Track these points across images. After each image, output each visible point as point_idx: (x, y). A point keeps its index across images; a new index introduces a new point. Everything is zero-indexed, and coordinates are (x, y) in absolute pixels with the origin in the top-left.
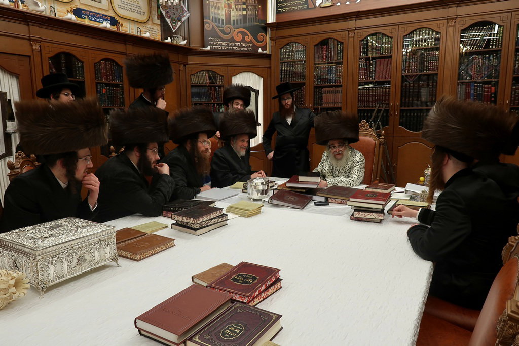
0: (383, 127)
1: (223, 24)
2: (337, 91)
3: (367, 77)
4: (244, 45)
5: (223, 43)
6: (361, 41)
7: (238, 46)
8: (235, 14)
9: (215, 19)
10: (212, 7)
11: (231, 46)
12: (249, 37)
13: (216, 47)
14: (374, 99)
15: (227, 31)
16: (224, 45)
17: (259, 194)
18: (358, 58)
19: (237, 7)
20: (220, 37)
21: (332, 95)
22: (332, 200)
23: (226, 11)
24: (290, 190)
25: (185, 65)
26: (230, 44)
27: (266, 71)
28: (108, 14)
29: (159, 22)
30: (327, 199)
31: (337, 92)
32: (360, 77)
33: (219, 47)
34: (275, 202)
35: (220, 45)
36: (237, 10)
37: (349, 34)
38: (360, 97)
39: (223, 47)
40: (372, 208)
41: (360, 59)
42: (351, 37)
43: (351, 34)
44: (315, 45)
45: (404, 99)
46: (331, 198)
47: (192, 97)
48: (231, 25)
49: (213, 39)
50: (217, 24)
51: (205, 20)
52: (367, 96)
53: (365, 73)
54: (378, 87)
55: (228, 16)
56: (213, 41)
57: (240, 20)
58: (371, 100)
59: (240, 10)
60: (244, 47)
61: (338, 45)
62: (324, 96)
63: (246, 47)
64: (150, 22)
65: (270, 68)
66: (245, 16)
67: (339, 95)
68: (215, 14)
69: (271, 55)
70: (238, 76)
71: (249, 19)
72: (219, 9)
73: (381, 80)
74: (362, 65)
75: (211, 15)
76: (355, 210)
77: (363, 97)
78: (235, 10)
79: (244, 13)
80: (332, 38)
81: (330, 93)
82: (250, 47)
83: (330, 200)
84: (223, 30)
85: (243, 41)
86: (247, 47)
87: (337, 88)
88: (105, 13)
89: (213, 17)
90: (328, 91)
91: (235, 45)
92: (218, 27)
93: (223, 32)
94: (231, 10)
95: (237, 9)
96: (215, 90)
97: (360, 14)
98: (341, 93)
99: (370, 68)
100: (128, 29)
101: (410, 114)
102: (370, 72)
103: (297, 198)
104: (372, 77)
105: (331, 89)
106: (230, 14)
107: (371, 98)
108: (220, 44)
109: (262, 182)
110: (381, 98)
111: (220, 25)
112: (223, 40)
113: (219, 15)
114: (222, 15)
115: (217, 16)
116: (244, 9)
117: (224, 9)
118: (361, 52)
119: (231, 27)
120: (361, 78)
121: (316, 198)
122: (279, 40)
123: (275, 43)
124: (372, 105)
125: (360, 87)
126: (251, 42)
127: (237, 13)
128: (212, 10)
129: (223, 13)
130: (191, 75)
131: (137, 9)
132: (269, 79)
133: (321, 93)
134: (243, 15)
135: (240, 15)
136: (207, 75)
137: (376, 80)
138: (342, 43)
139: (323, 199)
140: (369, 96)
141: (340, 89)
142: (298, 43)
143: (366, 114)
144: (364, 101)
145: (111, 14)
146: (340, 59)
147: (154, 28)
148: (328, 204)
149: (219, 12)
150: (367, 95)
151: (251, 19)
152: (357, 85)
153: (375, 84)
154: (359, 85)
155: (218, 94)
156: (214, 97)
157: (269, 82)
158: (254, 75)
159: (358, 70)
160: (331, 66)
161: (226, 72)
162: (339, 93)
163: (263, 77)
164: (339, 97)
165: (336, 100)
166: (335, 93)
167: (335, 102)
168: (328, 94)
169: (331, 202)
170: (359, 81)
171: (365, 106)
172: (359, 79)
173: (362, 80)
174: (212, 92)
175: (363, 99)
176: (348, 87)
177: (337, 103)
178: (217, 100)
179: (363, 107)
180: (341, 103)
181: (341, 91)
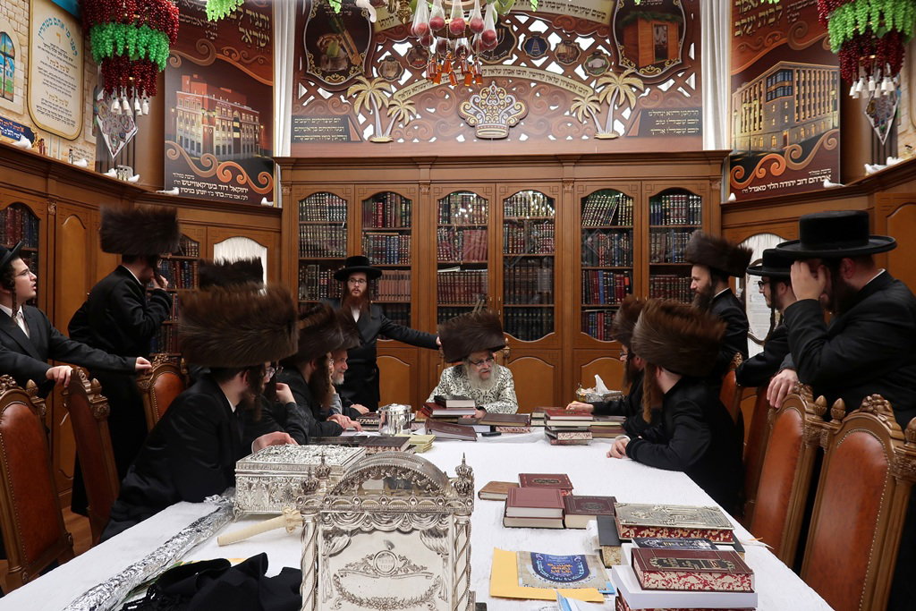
1: (199, 151)
2: (402, 276)
3: (451, 257)
4: (234, 189)
5: (198, 185)
6: (439, 200)
7: (225, 192)
8: (220, 137)
9: (185, 142)
10: (181, 121)
11: (212, 190)
12: (243, 178)
13: (186, 190)
14: (462, 291)
15: (206, 163)
16: (200, 188)
18: (436, 227)
19: (223, 124)
20: (192, 173)
21: (393, 282)
22: (502, 429)
23: (206, 130)
26: (211, 186)
27: (272, 237)
28: (20, 122)
29: (94, 140)
30: (493, 429)
31: (403, 277)
32: (440, 255)
33: (192, 191)
34: (436, 434)
35: (192, 186)
36: (223, 130)
37: (420, 188)
38: (441, 286)
39: (198, 191)
41: (439, 227)
42: (425, 194)
43: (425, 189)
44: (364, 201)
45: (507, 292)
46: (498, 426)
48: (212, 153)
49: (181, 175)
50: (188, 150)
51: (166, 142)
52: (451, 286)
53: (446, 249)
54: (467, 272)
55: (209, 138)
56: (180, 179)
57: (230, 146)
58: (457, 291)
59: (229, 130)
60: (235, 193)
61: (402, 203)
62: (381, 283)
63: (239, 193)
64: (81, 140)
65: (280, 232)
66: (237, 141)
67: (406, 283)
68: (186, 132)
69: (281, 210)
70: (224, 243)
71: (244, 146)
72: (193, 124)
73: (471, 261)
74: (441, 237)
75: (179, 134)
77: (444, 286)
78: (221, 129)
79: (237, 135)
80: (392, 193)
81: (390, 279)
82: (244, 194)
83: (498, 430)
84: (200, 161)
85: (234, 182)
86: (240, 194)
87: (401, 272)
88: (17, 121)
89: (181, 137)
91: (219, 190)
92: (191, 155)
93: (198, 164)
94: (215, 128)
95: (223, 127)
96: (182, 266)
97: (438, 160)
98: (409, 279)
99: (454, 242)
100: (55, 151)
101: (518, 314)
102: (455, 249)
103: (459, 429)
104: (458, 256)
105: (392, 272)
106: (212, 135)
107: (457, 288)
108: (193, 185)
110: (473, 289)
111: (194, 152)
112: (199, 179)
113: (192, 134)
114: (198, 136)
115: (189, 137)
116: (236, 130)
117: (202, 126)
118: (439, 217)
119: (214, 156)
120: (440, 257)
122: (298, 186)
123: (291, 190)
124: (460, 299)
125: (439, 271)
126: (246, 185)
127: (224, 135)
128: (180, 125)
129: (201, 132)
131: (64, 115)
132: (277, 251)
134: (234, 139)
135: (229, 139)
137: (465, 261)
138: (408, 201)
140: (454, 286)
141: (407, 273)
142: (336, 195)
144: (446, 293)
145: (26, 122)
146: (406, 226)
147: (87, 150)
148: (498, 435)
149: (193, 130)
150: (451, 283)
151: (248, 146)
152: (436, 267)
153: (463, 267)
154: (439, 269)
155: (188, 274)
156: (179, 280)
157: (277, 257)
158: (253, 242)
159: (436, 245)
160: (390, 236)
161: (204, 237)
162: (406, 279)
163: (267, 247)
164: (406, 285)
165: (400, 291)
166: (399, 280)
167: (399, 294)
168: (388, 281)
169: (500, 431)
170: (439, 262)
171: (448, 302)
172: (438, 258)
173: (443, 260)
174: (176, 270)
175: (445, 290)
176: (420, 271)
177: (402, 295)
178: (186, 285)
179: (446, 302)
180: (409, 296)
181: (409, 276)
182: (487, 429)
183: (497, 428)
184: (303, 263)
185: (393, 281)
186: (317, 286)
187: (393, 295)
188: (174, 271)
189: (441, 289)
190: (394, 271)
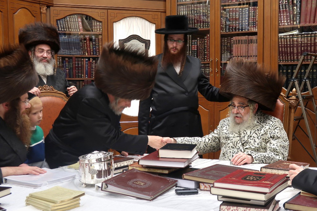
0: (312, 87)
2: (251, 40)
3: (290, 22)
14: (299, 51)
17: (95, 176)
21: (244, 46)
22: (206, 187)
24: (146, 170)
25: (48, 7)
27: (159, 17)
30: (198, 184)
31: (251, 41)
32: (281, 21)
34: (111, 188)
38: (282, 47)
40: (249, 200)
46: (203, 183)
52: (290, 47)
53: (287, 16)
54: (304, 34)
58: (295, 51)
62: (234, 47)
65: (165, 12)
67: (254, 46)
70: (122, 21)
73: (308, 24)
74: (282, 5)
76: (224, 202)
77: (285, 47)
81: (242, 44)
83: (201, 187)
87: (251, 37)
90: (239, 41)
96: (90, 39)
98: (257, 43)
99: (293, 9)
102: (294, 15)
103: (149, 183)
104: (296, 21)
105: (243, 38)
107: (295, 49)
109: (100, 157)
110: (309, 49)
120: (281, 23)
121: (183, 183)
124: (297, 57)
125: (280, 35)
130: (57, 20)
132: (163, 26)
133: (230, 44)
136: (80, 20)
137: (302, 24)
139: (191, 185)
140: (293, 47)
141: (254, 37)
143: (289, 71)
144: (286, 53)
148: (196, 193)
150: (290, 44)
152: (277, 32)
153: (302, 29)
154: (280, 32)
155: (95, 45)
156: (89, 49)
159: (277, 12)
160: (242, 8)
161: (105, 17)
162: (254, 43)
163: (155, 24)
164: (254, 48)
165: (249, 52)
166: (249, 43)
167: (249, 55)
168: (240, 45)
169: (203, 189)
170: (280, 27)
171: (288, 61)
172: (279, 23)
173: (284, 25)
174: (86, 42)
175: (285, 50)
176: (264, 35)
177: (251, 56)
178: (93, 53)
179: (286, 61)
180: (256, 56)
181: (256, 40)
183: (201, 184)
186: (189, 51)
187: (244, 56)
188: (84, 42)
189: (282, 49)
190: (245, 37)
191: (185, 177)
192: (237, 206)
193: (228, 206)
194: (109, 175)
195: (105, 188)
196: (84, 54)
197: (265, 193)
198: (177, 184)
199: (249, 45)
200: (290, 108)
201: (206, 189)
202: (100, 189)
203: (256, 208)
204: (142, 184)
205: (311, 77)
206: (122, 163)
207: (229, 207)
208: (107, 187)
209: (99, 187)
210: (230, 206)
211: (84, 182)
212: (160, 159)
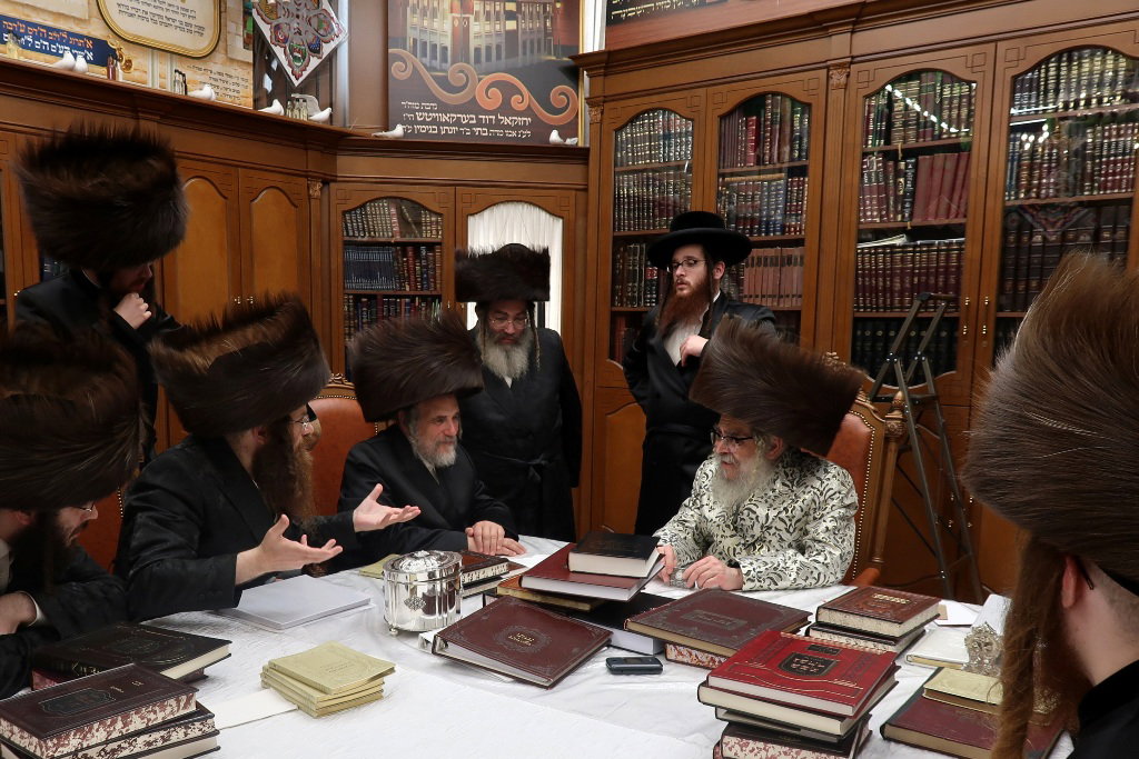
0: (935, 373)
1: (444, 59)
2: (790, 258)
3: (887, 215)
4: (506, 121)
5: (444, 118)
6: (869, 96)
7: (489, 126)
8: (481, 31)
9: (422, 48)
10: (414, 12)
11: (468, 125)
12: (523, 99)
13: (423, 129)
14: (907, 284)
15: (456, 78)
16: (446, 124)
17: (420, 608)
18: (858, 154)
19: (488, 8)
20: (434, 99)
21: (770, 272)
22: (680, 653)
23: (456, 23)
25: (326, 183)
26: (464, 118)
27: (572, 202)
28: (84, 32)
29: (248, 56)
30: (661, 646)
31: (789, 261)
32: (865, 211)
33: (433, 130)
34: (455, 651)
35: (434, 122)
36: (488, 19)
37: (828, 77)
38: (863, 276)
39: (443, 130)
41: (865, 155)
42: (838, 87)
43: (838, 78)
44: (723, 117)
45: (1009, 285)
46: (675, 644)
47: (346, 277)
48: (468, 61)
49: (415, 105)
50: (427, 60)
51: (390, 51)
52: (884, 276)
53: (879, 200)
54: (921, 245)
55: (462, 35)
56: (413, 111)
57: (498, 47)
58: (897, 286)
59: (498, 19)
60: (508, 127)
61: (793, 113)
62: (748, 273)
63: (514, 127)
64: (219, 56)
65: (586, 190)
66: (511, 35)
67: (795, 272)
68: (423, 30)
69: (588, 150)
70: (486, 213)
71: (524, 43)
72: (434, 15)
73: (932, 221)
74: (869, 175)
75: (411, 34)
76: (731, 724)
77: (870, 276)
78: (482, 18)
79: (511, 25)
80: (775, 94)
81: (766, 265)
82: (524, 127)
83: (672, 653)
84: (446, 77)
85: (506, 108)
86: (517, 128)
87: (788, 251)
88: (77, 29)
89: (415, 41)
90: (759, 260)
91: (479, 124)
92: (430, 69)
93: (444, 83)
94: (472, 17)
95: (488, 15)
96: (417, 254)
97: (867, 10)
98: (802, 264)
99: (896, 184)
100: (151, 75)
102: (896, 196)
104: (902, 213)
105: (770, 252)
106: (466, 30)
107: (897, 280)
108: (434, 119)
109: (431, 568)
110: (932, 280)
111: (437, 63)
112: (444, 108)
113: (433, 33)
114: (443, 34)
115: (426, 38)
116: (510, 16)
117: (450, 16)
118: (868, 132)
119: (471, 67)
120: (865, 217)
121: (624, 639)
122: (612, 104)
123: (602, 113)
124: (901, 302)
125: (862, 246)
126: (528, 111)
127: (488, 28)
128: (413, 20)
129: (447, 27)
130: (344, 213)
131: (179, 17)
132: (580, 222)
134: (508, 33)
135: (498, 34)
136: (394, 211)
137: (917, 221)
138: (807, 107)
140: (892, 276)
141: (796, 252)
142: (671, 111)
143: (880, 333)
144: (874, 290)
145: (97, 31)
146: (800, 156)
147: (233, 73)
148: (658, 671)
149: (436, 25)
150: (884, 269)
151: (532, 42)
152: (853, 238)
153: (914, 234)
154: (861, 240)
155: (427, 267)
156: (412, 277)
157: (580, 233)
158: (536, 211)
159: (856, 191)
160: (770, 181)
161: (451, 205)
162: (795, 265)
163: (562, 218)
164: (795, 276)
165: (782, 286)
166: (782, 265)
167: (782, 293)
168: (761, 268)
169: (674, 657)
170: (861, 227)
171: (877, 308)
172: (860, 218)
173: (871, 222)
174: (407, 261)
175: (871, 283)
176: (822, 246)
177: (788, 296)
178: (422, 285)
179: (872, 309)
180: (800, 296)
181: (802, 258)
182: (647, 647)
183: (670, 647)
184: (620, 243)
185: (771, 269)
186: (640, 281)
187: (770, 296)
188: (404, 262)
189: (863, 282)
190: (773, 250)
191: (632, 626)
192: (766, 741)
193: (742, 737)
194: (451, 608)
195: (441, 649)
196: (402, 287)
197: (840, 717)
198: (610, 640)
199: (784, 269)
200: (887, 440)
201: (680, 658)
202: (430, 646)
203: (814, 750)
204: (528, 642)
205: (932, 350)
206: (482, 571)
207: (745, 741)
208: (447, 645)
209: (428, 642)
210: (748, 738)
211: (395, 625)
212: (572, 577)
